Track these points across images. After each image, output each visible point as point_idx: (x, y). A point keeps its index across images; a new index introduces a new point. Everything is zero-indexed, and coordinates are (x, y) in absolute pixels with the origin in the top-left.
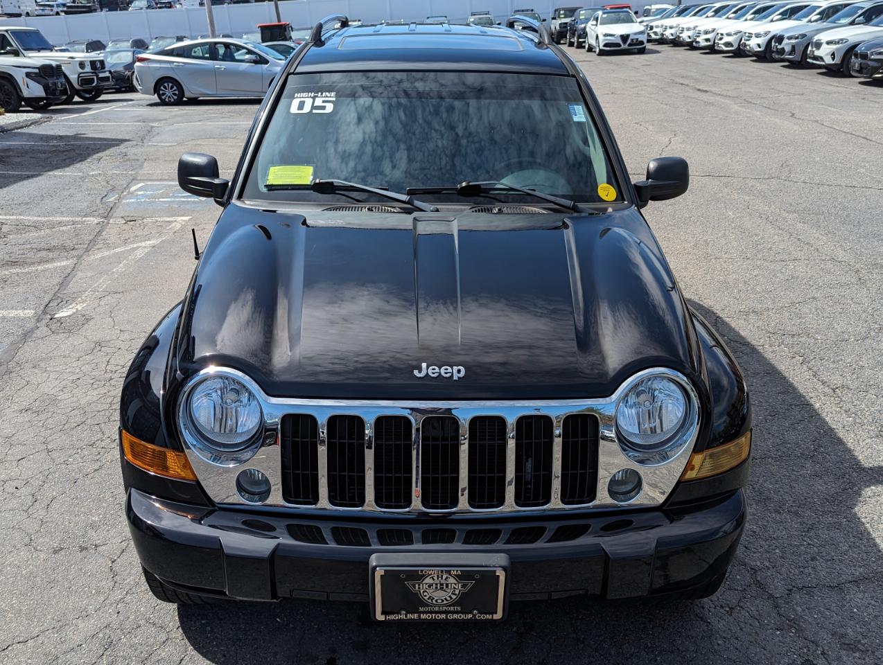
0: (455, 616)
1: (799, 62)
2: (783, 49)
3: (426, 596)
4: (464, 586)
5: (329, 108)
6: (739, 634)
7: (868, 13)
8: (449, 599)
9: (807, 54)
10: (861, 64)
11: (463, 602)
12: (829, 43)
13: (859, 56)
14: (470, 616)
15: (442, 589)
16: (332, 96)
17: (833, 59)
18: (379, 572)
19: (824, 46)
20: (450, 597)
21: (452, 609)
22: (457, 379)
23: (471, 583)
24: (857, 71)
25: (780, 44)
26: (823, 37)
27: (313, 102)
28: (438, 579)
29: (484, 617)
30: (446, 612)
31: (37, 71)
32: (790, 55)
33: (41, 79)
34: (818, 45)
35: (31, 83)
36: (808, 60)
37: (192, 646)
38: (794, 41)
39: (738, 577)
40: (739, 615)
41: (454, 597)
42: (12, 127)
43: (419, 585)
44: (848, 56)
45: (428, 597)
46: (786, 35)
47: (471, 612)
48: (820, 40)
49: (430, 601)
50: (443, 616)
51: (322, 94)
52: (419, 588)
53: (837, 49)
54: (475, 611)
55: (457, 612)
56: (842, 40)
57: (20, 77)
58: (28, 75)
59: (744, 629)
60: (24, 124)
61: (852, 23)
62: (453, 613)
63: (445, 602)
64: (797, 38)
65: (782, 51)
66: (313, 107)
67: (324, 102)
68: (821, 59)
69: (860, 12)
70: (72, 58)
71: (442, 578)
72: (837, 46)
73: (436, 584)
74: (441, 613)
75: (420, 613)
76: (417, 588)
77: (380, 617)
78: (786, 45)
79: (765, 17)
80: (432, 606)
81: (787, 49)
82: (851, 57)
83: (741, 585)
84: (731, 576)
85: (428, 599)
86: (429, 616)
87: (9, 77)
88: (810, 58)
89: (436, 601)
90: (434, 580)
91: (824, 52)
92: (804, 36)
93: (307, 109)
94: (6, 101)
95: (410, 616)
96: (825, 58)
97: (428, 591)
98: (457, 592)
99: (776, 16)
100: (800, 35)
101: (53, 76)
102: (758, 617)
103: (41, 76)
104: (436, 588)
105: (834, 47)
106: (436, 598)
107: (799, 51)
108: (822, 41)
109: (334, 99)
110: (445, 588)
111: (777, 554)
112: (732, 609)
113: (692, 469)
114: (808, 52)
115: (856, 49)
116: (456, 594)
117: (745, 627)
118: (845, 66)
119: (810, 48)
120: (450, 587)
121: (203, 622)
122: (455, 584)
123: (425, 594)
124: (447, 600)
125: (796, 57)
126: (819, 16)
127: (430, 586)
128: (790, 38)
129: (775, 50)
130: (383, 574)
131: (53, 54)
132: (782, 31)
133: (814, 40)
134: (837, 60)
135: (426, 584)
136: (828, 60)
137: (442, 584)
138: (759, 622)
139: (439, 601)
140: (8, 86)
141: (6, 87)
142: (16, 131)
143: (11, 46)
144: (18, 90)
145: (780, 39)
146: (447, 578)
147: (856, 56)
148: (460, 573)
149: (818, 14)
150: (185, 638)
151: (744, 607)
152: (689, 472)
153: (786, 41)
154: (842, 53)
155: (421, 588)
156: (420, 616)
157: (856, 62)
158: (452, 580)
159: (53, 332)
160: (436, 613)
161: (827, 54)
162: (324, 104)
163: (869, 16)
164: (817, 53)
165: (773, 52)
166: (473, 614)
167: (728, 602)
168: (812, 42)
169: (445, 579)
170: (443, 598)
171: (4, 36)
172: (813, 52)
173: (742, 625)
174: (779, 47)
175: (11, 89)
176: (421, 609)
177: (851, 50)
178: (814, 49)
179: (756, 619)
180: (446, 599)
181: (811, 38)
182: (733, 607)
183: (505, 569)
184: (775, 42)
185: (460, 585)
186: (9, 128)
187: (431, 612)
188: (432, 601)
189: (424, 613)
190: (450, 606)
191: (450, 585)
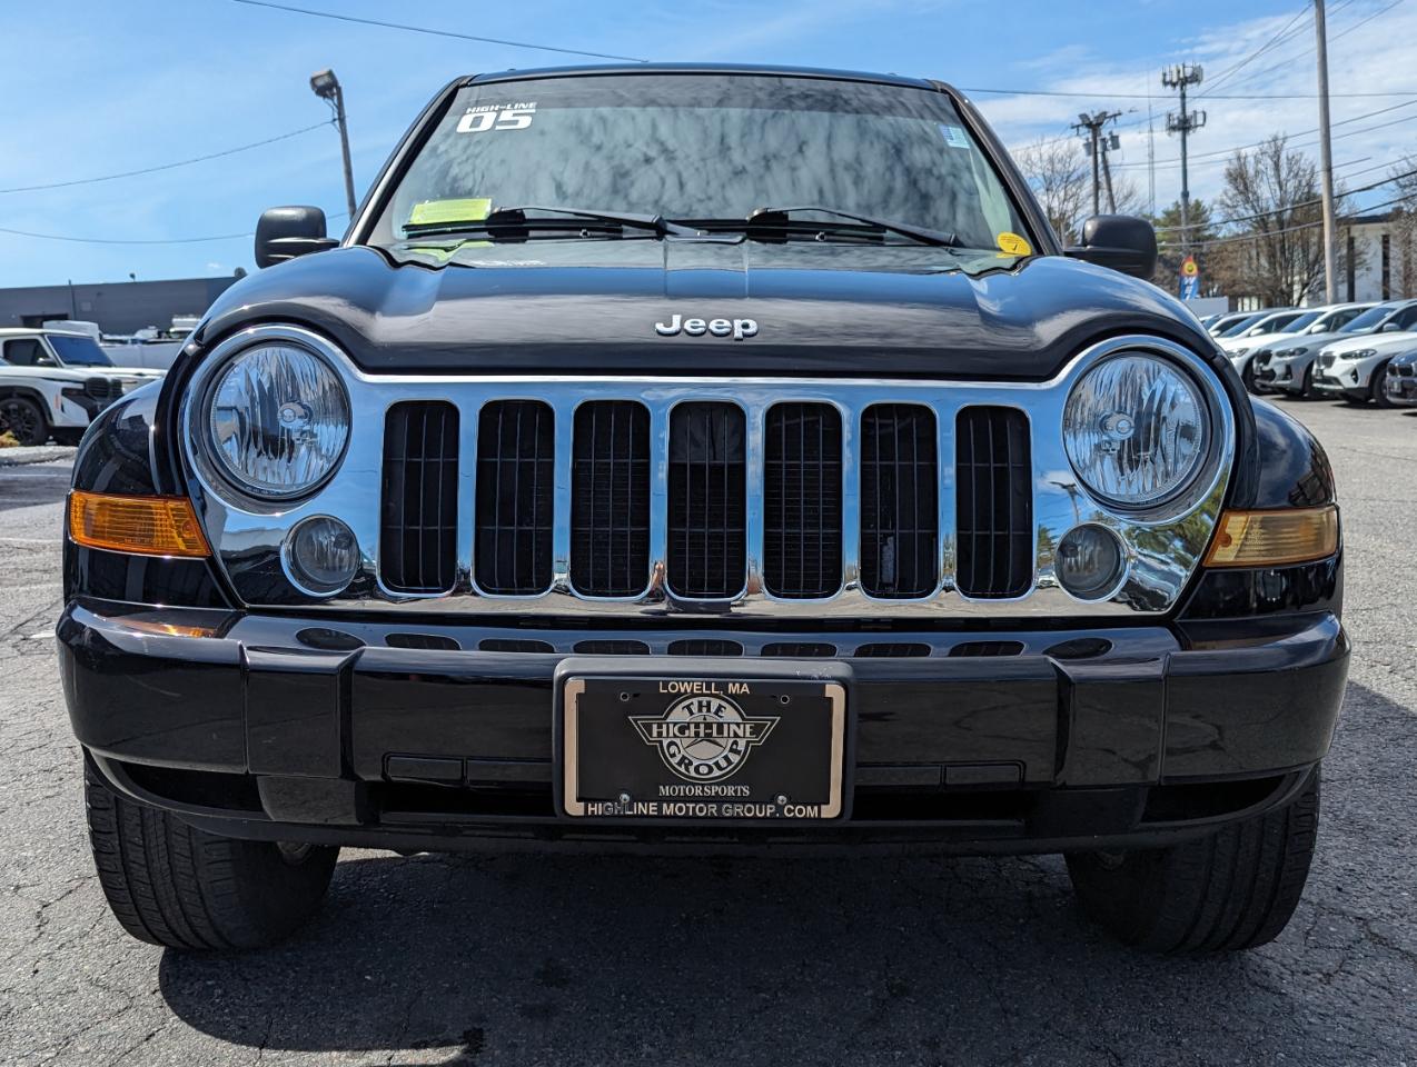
0: (739, 810)
1: (1303, 391)
2: (1272, 371)
3: (673, 755)
4: (756, 730)
5: (525, 122)
6: (1354, 1009)
7: (1404, 315)
8: (723, 763)
9: (1311, 376)
10: (1402, 382)
11: (756, 771)
12: (1345, 356)
13: (1397, 371)
14: (769, 810)
15: (708, 737)
16: (531, 107)
17: (1356, 380)
18: (575, 688)
19: (1338, 362)
20: (726, 758)
21: (730, 791)
22: (741, 336)
23: (771, 723)
24: (1398, 395)
25: (1266, 363)
26: (1337, 349)
27: (498, 117)
28: (700, 710)
29: (800, 811)
30: (719, 800)
31: (81, 386)
32: (1285, 378)
33: (86, 399)
34: (1329, 360)
35: (68, 404)
36: (1315, 385)
37: (177, 1014)
38: (1288, 359)
39: (1332, 929)
40: (1346, 983)
41: (735, 758)
42: (27, 460)
43: (660, 726)
44: (1380, 376)
45: (679, 757)
46: (1275, 351)
47: (773, 800)
48: (1331, 352)
49: (682, 769)
50: (713, 808)
51: (513, 106)
52: (660, 734)
53: (1360, 365)
54: (781, 797)
55: (743, 801)
56: (1367, 351)
57: (53, 398)
58: (66, 392)
59: (1361, 1003)
60: (47, 457)
61: (1380, 330)
62: (733, 800)
63: (716, 773)
64: (1292, 354)
65: (1271, 375)
66: (496, 122)
67: (515, 115)
68: (1336, 381)
69: (1389, 315)
70: (140, 375)
71: (709, 710)
72: (1359, 360)
73: (697, 725)
74: (707, 800)
75: (661, 800)
76: (655, 734)
77: (574, 807)
78: (1277, 365)
79: (1239, 332)
80: (687, 784)
81: (1279, 370)
82: (1385, 376)
83: (1341, 940)
84: (1316, 928)
85: (679, 764)
86: (680, 809)
87: (35, 395)
88: (1318, 381)
89: (697, 769)
90: (691, 713)
91: (1339, 369)
92: (1303, 351)
93: (486, 125)
94: (25, 433)
95: (640, 808)
96: (1342, 380)
97: (677, 741)
98: (741, 747)
99: (1254, 330)
100: (1299, 349)
101: (105, 396)
102: (1387, 985)
103: (87, 395)
104: (697, 734)
105: (1354, 362)
106: (696, 763)
107: (1299, 373)
108: (1334, 354)
109: (534, 111)
110: (715, 734)
111: (1406, 899)
112: (1328, 975)
113: (1227, 541)
114: (1314, 372)
115: (1392, 362)
116: (738, 752)
117: (1363, 1000)
118: (1376, 393)
119: (1315, 367)
120: (726, 734)
121: (209, 983)
122: (738, 725)
123: (673, 749)
124: (720, 768)
125: (1294, 382)
126: (1322, 326)
127: (682, 730)
128: (1281, 354)
129: (1259, 374)
130: (583, 691)
131: (113, 370)
132: (1268, 346)
133: (1321, 354)
134: (1363, 382)
135: (675, 724)
136: (1348, 383)
137: (709, 726)
138: (1390, 993)
139: (704, 770)
140: (30, 409)
141: (28, 411)
142: (32, 465)
143: (46, 356)
144: (48, 417)
145: (1265, 356)
146: (720, 708)
147: (1393, 372)
148: (746, 689)
149: (1322, 323)
150: (165, 1004)
151: (1353, 971)
152: (1220, 548)
153: (1275, 359)
154: (1369, 372)
155: (665, 734)
156: (660, 809)
157: (1394, 382)
158: (730, 715)
159: (22, 654)
160: (696, 800)
161: (1345, 374)
162: (516, 118)
163: (1404, 321)
164: (1328, 372)
165: (1257, 376)
166: (777, 805)
167: (1319, 966)
168: (1319, 357)
169: (716, 713)
170: (711, 763)
171: (37, 341)
172: (1322, 371)
173: (1357, 997)
174: (1266, 368)
175: (37, 414)
176: (665, 791)
177: (1383, 367)
178: (1323, 367)
179: (1384, 988)
180: (717, 764)
181: (1317, 352)
182: (1331, 972)
183: (843, 682)
184: (1259, 362)
185: (748, 726)
186: (21, 460)
187: (686, 799)
188: (687, 770)
189: (670, 800)
190: (726, 783)
191: (726, 726)
